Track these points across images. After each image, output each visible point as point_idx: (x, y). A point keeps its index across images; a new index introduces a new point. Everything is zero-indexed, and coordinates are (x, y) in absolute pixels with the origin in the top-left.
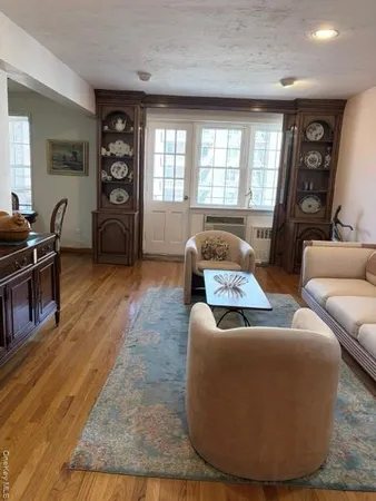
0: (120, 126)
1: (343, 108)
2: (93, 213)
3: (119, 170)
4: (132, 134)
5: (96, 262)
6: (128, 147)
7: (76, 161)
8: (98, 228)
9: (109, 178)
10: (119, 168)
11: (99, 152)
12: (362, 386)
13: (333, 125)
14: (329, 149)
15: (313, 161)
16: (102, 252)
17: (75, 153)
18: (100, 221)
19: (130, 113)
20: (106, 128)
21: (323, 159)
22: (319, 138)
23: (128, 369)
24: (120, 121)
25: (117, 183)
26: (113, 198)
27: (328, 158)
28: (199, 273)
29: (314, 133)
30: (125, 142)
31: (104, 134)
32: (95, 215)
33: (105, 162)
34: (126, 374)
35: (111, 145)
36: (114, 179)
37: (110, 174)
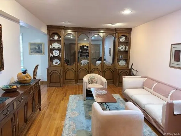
0: (56, 38)
1: (131, 31)
2: (47, 69)
4: (61, 40)
5: (48, 86)
6: (59, 45)
7: (40, 50)
8: (49, 74)
9: (52, 56)
10: (56, 52)
11: (49, 47)
12: (147, 126)
13: (128, 36)
14: (127, 44)
15: (122, 48)
16: (51, 83)
17: (39, 47)
18: (50, 71)
19: (60, 33)
20: (51, 38)
21: (126, 48)
22: (124, 41)
23: (69, 126)
24: (56, 36)
25: (55, 58)
26: (54, 63)
27: (127, 47)
28: (89, 89)
29: (122, 39)
30: (58, 43)
31: (50, 40)
32: (48, 69)
33: (51, 50)
34: (69, 128)
35: (53, 44)
36: (54, 56)
37: (53, 54)
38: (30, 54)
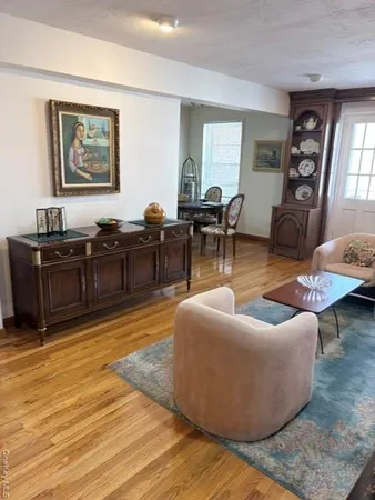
0: (310, 124)
2: (273, 207)
3: (306, 168)
4: (320, 132)
5: (271, 251)
7: (275, 159)
8: (276, 222)
9: (297, 175)
10: (307, 166)
11: (289, 150)
16: (277, 244)
17: (275, 153)
18: (279, 215)
19: (320, 112)
20: (298, 128)
24: (311, 120)
25: (302, 180)
26: (299, 195)
31: (295, 134)
33: (296, 160)
35: (302, 144)
36: (300, 176)
37: (298, 172)
38: (254, 170)
